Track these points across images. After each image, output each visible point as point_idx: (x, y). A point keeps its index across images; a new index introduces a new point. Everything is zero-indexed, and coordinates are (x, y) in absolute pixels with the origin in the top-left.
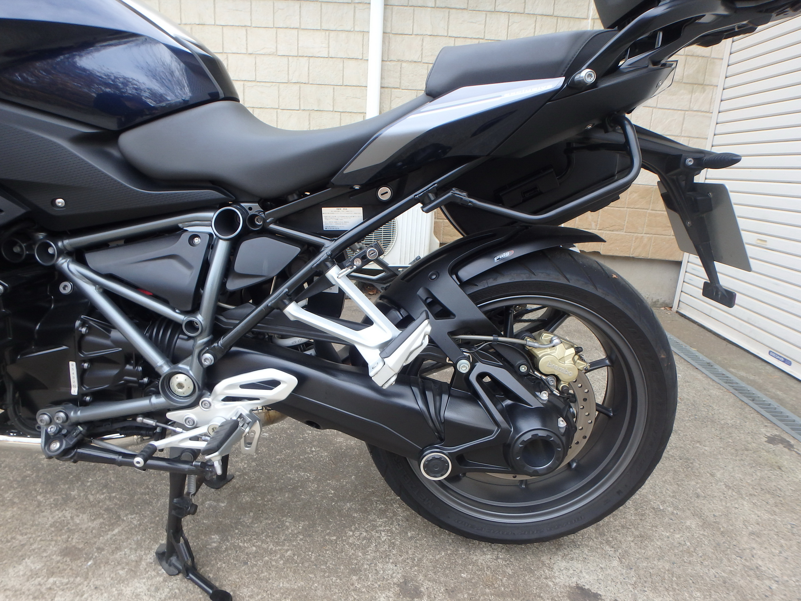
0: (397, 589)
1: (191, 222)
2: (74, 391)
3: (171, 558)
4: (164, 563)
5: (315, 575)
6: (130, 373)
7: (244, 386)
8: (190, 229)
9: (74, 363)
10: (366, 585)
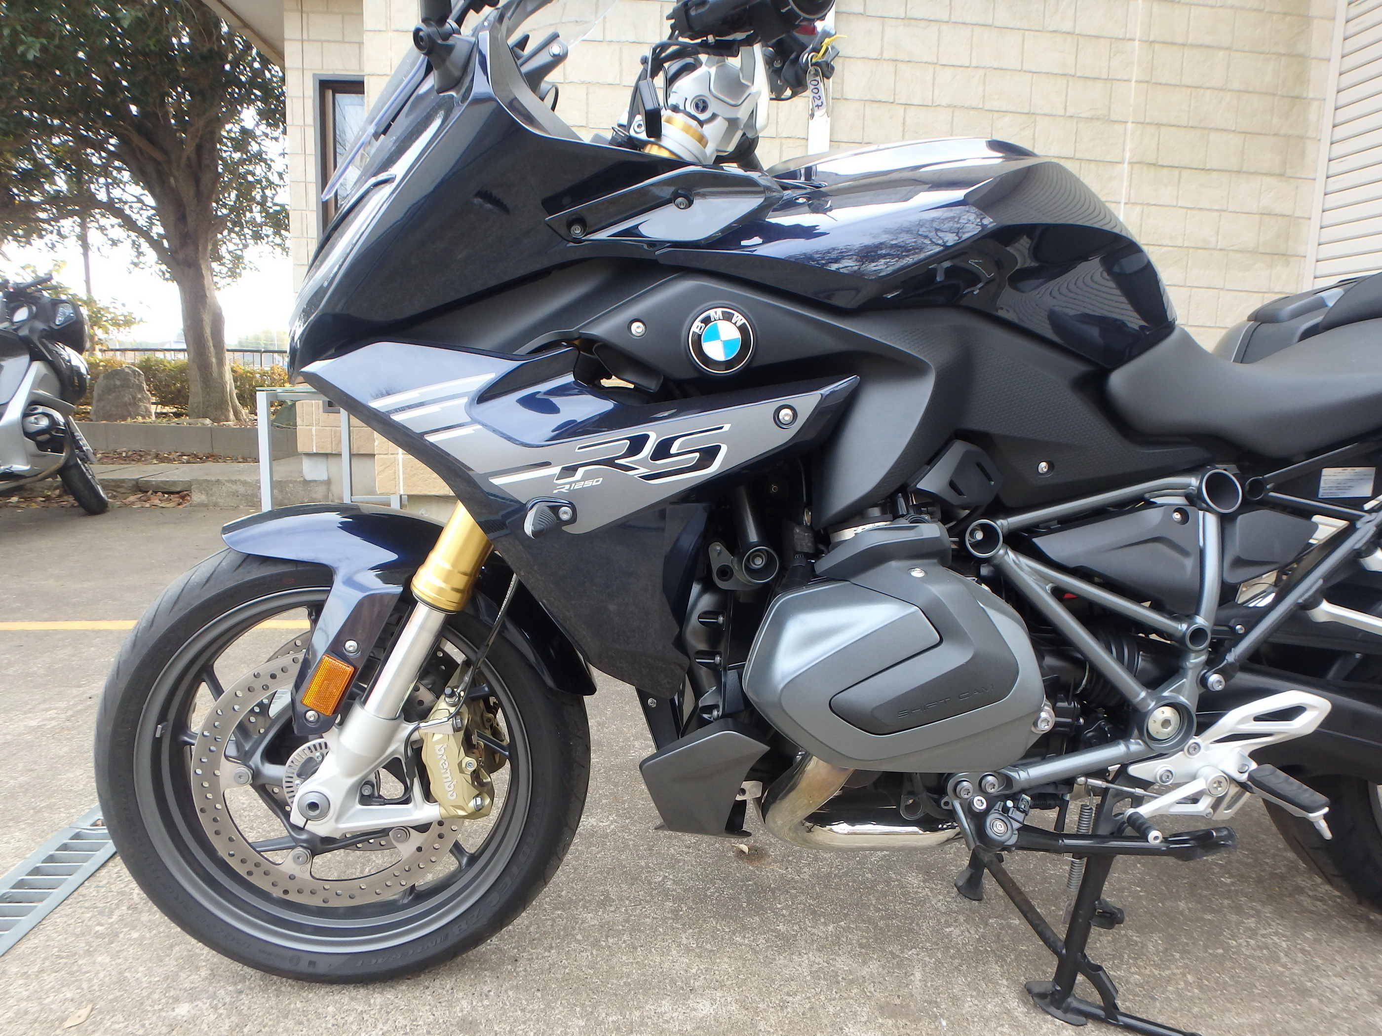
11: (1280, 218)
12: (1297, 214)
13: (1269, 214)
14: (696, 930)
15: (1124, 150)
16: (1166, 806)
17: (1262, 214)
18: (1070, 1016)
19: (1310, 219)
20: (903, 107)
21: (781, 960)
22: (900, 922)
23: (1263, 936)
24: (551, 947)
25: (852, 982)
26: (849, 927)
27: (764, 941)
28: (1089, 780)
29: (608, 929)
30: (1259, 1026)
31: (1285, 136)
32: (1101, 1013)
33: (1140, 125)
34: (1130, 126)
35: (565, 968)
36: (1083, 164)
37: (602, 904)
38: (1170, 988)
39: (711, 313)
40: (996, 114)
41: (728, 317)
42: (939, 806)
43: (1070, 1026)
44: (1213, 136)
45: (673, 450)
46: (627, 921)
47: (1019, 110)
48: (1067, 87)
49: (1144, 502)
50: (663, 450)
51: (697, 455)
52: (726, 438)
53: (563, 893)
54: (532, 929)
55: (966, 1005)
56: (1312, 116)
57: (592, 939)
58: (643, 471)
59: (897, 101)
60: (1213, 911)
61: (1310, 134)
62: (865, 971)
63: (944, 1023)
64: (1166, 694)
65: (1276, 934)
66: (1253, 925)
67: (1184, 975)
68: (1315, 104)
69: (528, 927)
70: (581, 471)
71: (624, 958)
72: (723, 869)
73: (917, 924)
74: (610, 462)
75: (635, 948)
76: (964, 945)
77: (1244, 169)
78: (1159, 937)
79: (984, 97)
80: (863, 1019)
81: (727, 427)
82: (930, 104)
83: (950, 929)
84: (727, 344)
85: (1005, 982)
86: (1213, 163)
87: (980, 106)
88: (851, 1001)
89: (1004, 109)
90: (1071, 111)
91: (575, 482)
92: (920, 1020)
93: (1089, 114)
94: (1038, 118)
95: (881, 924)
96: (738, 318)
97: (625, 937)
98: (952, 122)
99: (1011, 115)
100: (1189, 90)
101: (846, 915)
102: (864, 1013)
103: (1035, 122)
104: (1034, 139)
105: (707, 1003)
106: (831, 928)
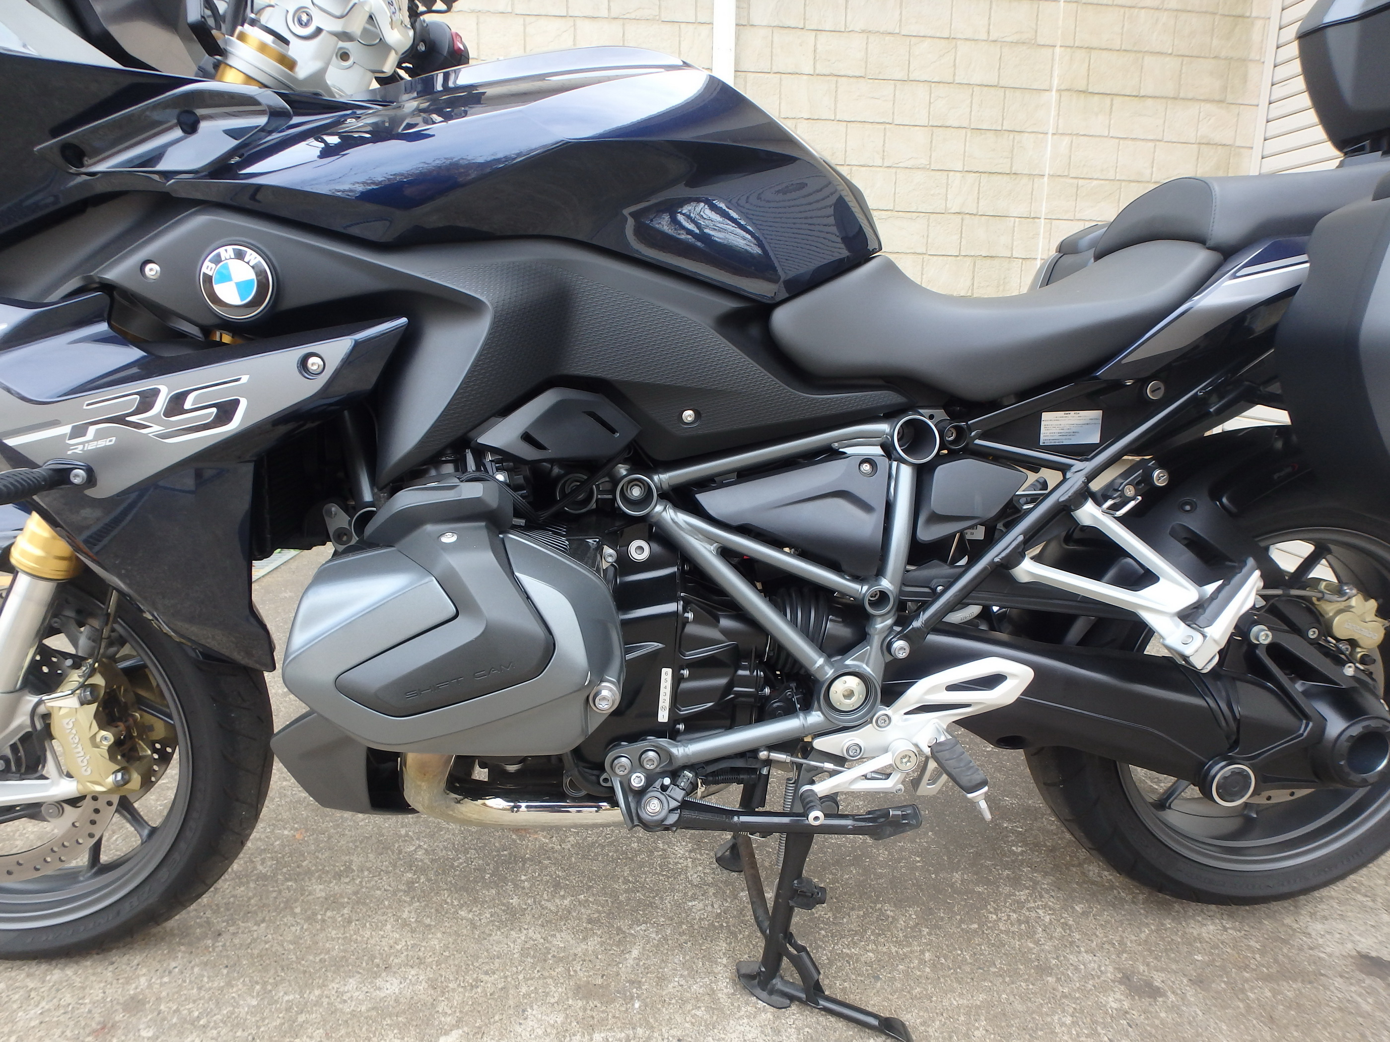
0: (1122, 987)
1: (851, 440)
2: (663, 716)
3: (774, 981)
4: (758, 991)
5: (991, 982)
6: (744, 681)
7: (951, 688)
8: (849, 451)
9: (670, 671)
10: (1075, 988)
11: (1220, 147)
12: (1238, 144)
13: (1208, 144)
14: (423, 904)
15: (1051, 77)
16: (845, 783)
17: (1199, 143)
18: (776, 998)
19: (1252, 148)
20: (814, 33)
21: (497, 936)
22: (644, 895)
23: (1029, 909)
24: (263, 921)
25: (561, 959)
26: (587, 901)
27: (488, 916)
28: (771, 754)
29: (332, 902)
30: (979, 1007)
31: (1226, 59)
32: (803, 996)
33: (1069, 50)
34: (1058, 50)
35: (266, 943)
36: (1007, 92)
37: (338, 876)
38: (901, 967)
39: (221, 250)
40: (913, 40)
41: (240, 256)
42: (599, 783)
43: (772, 1009)
44: (1148, 59)
45: (188, 405)
46: (356, 893)
47: (938, 35)
48: (990, 9)
49: (830, 453)
50: (176, 404)
51: (214, 410)
52: (245, 391)
53: (304, 864)
54: (253, 901)
55: (670, 986)
56: (1256, 36)
57: (309, 913)
58: (156, 428)
59: (807, 27)
60: (988, 882)
61: (1254, 55)
62: (580, 949)
63: (637, 1005)
64: (848, 662)
65: (1045, 907)
66: (1023, 898)
67: (922, 952)
68: (1259, 24)
69: (250, 899)
70: (92, 429)
71: (334, 932)
72: (484, 838)
73: (661, 898)
74: (120, 420)
75: (350, 922)
76: (701, 919)
77: (1182, 95)
78: (915, 912)
79: (901, 20)
80: (552, 1001)
81: (245, 379)
82: (843, 29)
83: (694, 903)
84: (241, 287)
85: (725, 961)
86: (1149, 88)
87: (897, 31)
88: (550, 981)
89: (922, 34)
90: (994, 35)
91: (88, 442)
92: (613, 1001)
93: (1014, 38)
94: (959, 42)
95: (622, 898)
96: (253, 257)
97: (346, 911)
98: (867, 49)
99: (929, 40)
100: (1122, 10)
101: (590, 887)
102: (556, 993)
103: (956, 47)
104: (955, 65)
105: (396, 982)
106: (566, 902)
